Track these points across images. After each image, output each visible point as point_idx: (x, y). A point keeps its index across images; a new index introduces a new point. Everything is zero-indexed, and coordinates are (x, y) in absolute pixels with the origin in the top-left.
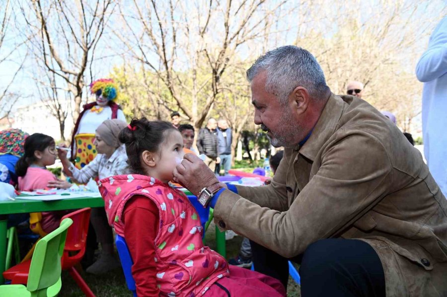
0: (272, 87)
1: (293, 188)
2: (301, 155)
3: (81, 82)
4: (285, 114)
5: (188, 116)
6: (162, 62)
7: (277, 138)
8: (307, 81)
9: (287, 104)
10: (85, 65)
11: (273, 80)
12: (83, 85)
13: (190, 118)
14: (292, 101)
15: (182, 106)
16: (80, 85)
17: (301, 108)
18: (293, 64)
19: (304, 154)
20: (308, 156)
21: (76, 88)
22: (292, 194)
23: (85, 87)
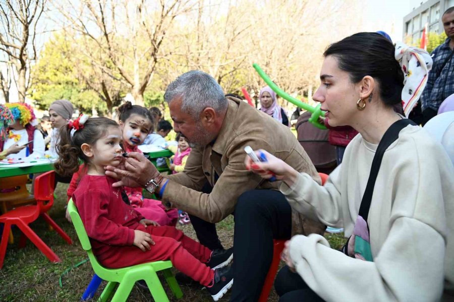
0: (187, 109)
1: (210, 173)
2: (213, 152)
3: (24, 55)
4: (198, 128)
5: (131, 84)
6: (103, 34)
7: (193, 143)
8: (212, 102)
9: (199, 120)
10: (27, 39)
11: (188, 104)
12: (27, 58)
13: (133, 86)
14: (203, 117)
15: (124, 74)
16: (24, 58)
17: (210, 122)
18: (201, 91)
19: (215, 151)
20: (219, 151)
21: (19, 62)
22: (210, 177)
23: (27, 60)
